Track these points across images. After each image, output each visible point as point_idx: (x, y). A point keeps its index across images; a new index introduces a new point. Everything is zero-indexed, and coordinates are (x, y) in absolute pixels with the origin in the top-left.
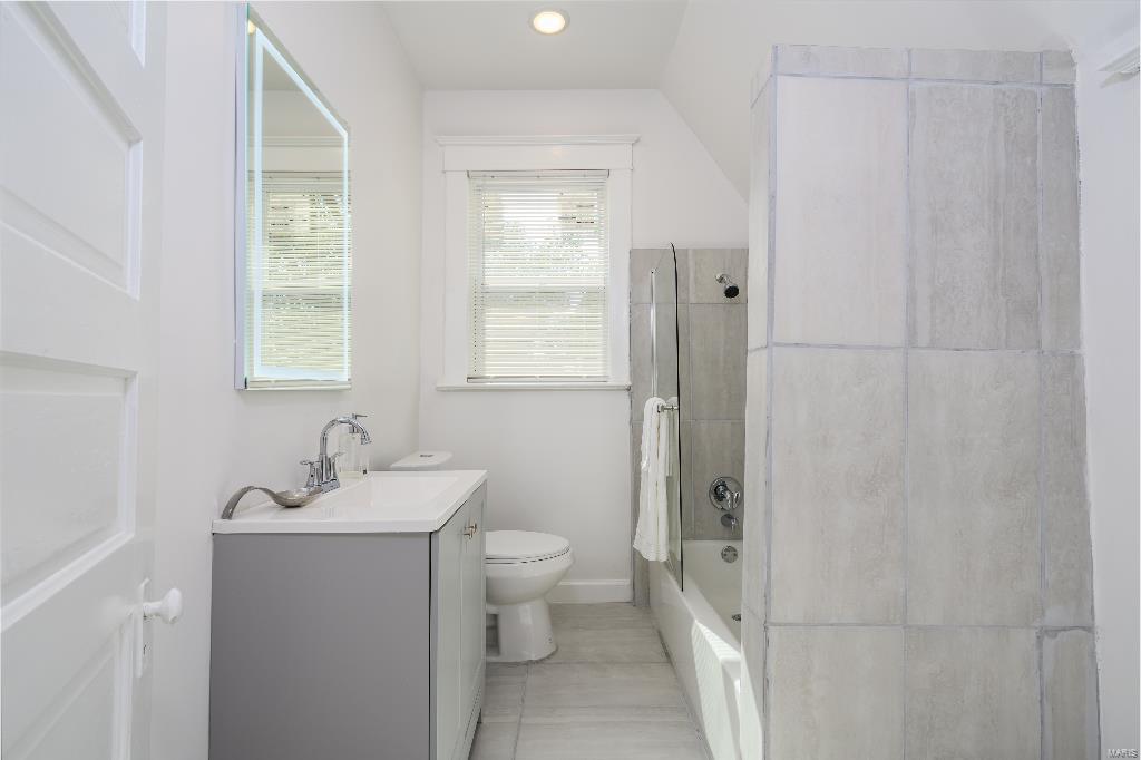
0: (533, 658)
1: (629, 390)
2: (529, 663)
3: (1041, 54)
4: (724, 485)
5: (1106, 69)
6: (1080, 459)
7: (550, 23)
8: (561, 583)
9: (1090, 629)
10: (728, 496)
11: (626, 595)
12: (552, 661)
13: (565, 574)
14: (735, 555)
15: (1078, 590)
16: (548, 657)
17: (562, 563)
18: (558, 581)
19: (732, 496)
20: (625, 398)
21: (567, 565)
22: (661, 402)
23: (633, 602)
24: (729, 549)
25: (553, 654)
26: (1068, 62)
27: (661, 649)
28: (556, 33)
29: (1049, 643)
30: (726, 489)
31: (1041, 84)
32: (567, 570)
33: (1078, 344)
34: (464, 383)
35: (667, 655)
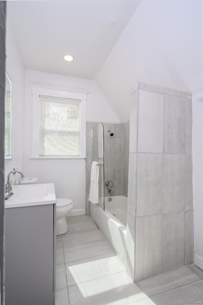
0: (62, 233)
1: (85, 159)
2: (62, 235)
3: (187, 92)
4: (108, 183)
5: (199, 98)
6: (191, 176)
7: (69, 58)
8: (71, 211)
9: (192, 210)
10: (110, 185)
11: (84, 213)
12: (68, 233)
13: (72, 209)
14: (111, 200)
15: (191, 203)
16: (67, 232)
17: (71, 206)
18: (70, 211)
19: (111, 185)
20: (84, 161)
21: (72, 207)
22: (97, 163)
23: (86, 215)
24: (110, 198)
25: (68, 231)
26: (191, 95)
27: (95, 226)
28: (71, 61)
29: (186, 214)
30: (109, 184)
31: (187, 99)
32: (72, 208)
33: (191, 153)
34: (38, 157)
35: (98, 227)
